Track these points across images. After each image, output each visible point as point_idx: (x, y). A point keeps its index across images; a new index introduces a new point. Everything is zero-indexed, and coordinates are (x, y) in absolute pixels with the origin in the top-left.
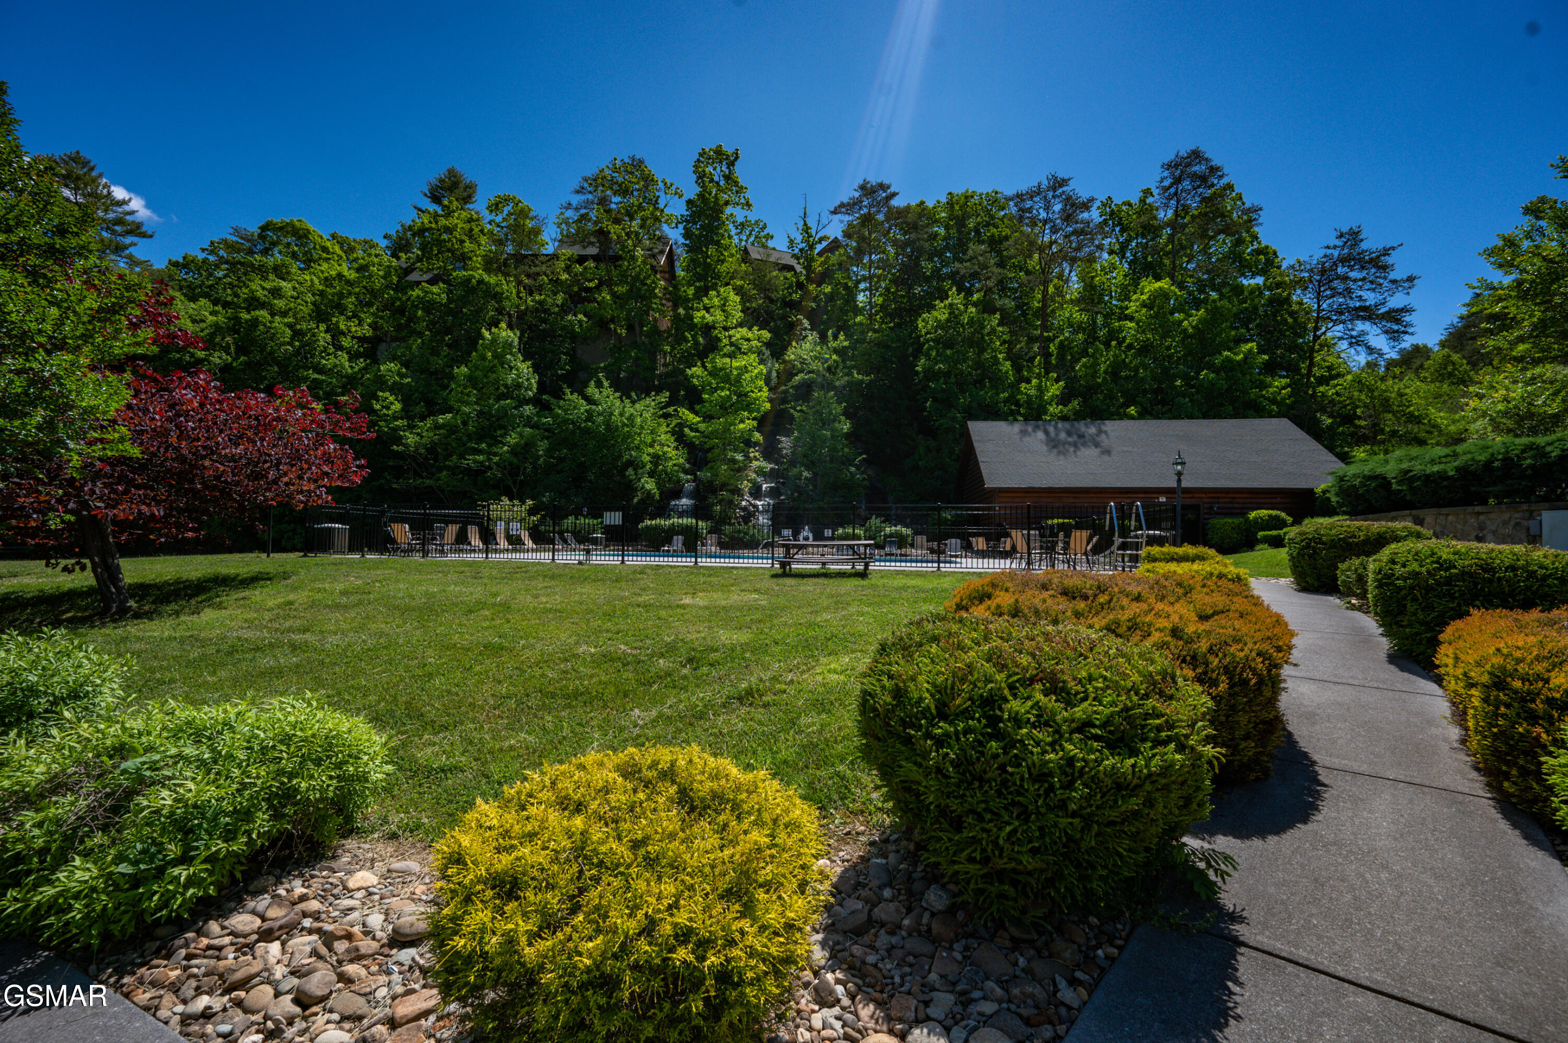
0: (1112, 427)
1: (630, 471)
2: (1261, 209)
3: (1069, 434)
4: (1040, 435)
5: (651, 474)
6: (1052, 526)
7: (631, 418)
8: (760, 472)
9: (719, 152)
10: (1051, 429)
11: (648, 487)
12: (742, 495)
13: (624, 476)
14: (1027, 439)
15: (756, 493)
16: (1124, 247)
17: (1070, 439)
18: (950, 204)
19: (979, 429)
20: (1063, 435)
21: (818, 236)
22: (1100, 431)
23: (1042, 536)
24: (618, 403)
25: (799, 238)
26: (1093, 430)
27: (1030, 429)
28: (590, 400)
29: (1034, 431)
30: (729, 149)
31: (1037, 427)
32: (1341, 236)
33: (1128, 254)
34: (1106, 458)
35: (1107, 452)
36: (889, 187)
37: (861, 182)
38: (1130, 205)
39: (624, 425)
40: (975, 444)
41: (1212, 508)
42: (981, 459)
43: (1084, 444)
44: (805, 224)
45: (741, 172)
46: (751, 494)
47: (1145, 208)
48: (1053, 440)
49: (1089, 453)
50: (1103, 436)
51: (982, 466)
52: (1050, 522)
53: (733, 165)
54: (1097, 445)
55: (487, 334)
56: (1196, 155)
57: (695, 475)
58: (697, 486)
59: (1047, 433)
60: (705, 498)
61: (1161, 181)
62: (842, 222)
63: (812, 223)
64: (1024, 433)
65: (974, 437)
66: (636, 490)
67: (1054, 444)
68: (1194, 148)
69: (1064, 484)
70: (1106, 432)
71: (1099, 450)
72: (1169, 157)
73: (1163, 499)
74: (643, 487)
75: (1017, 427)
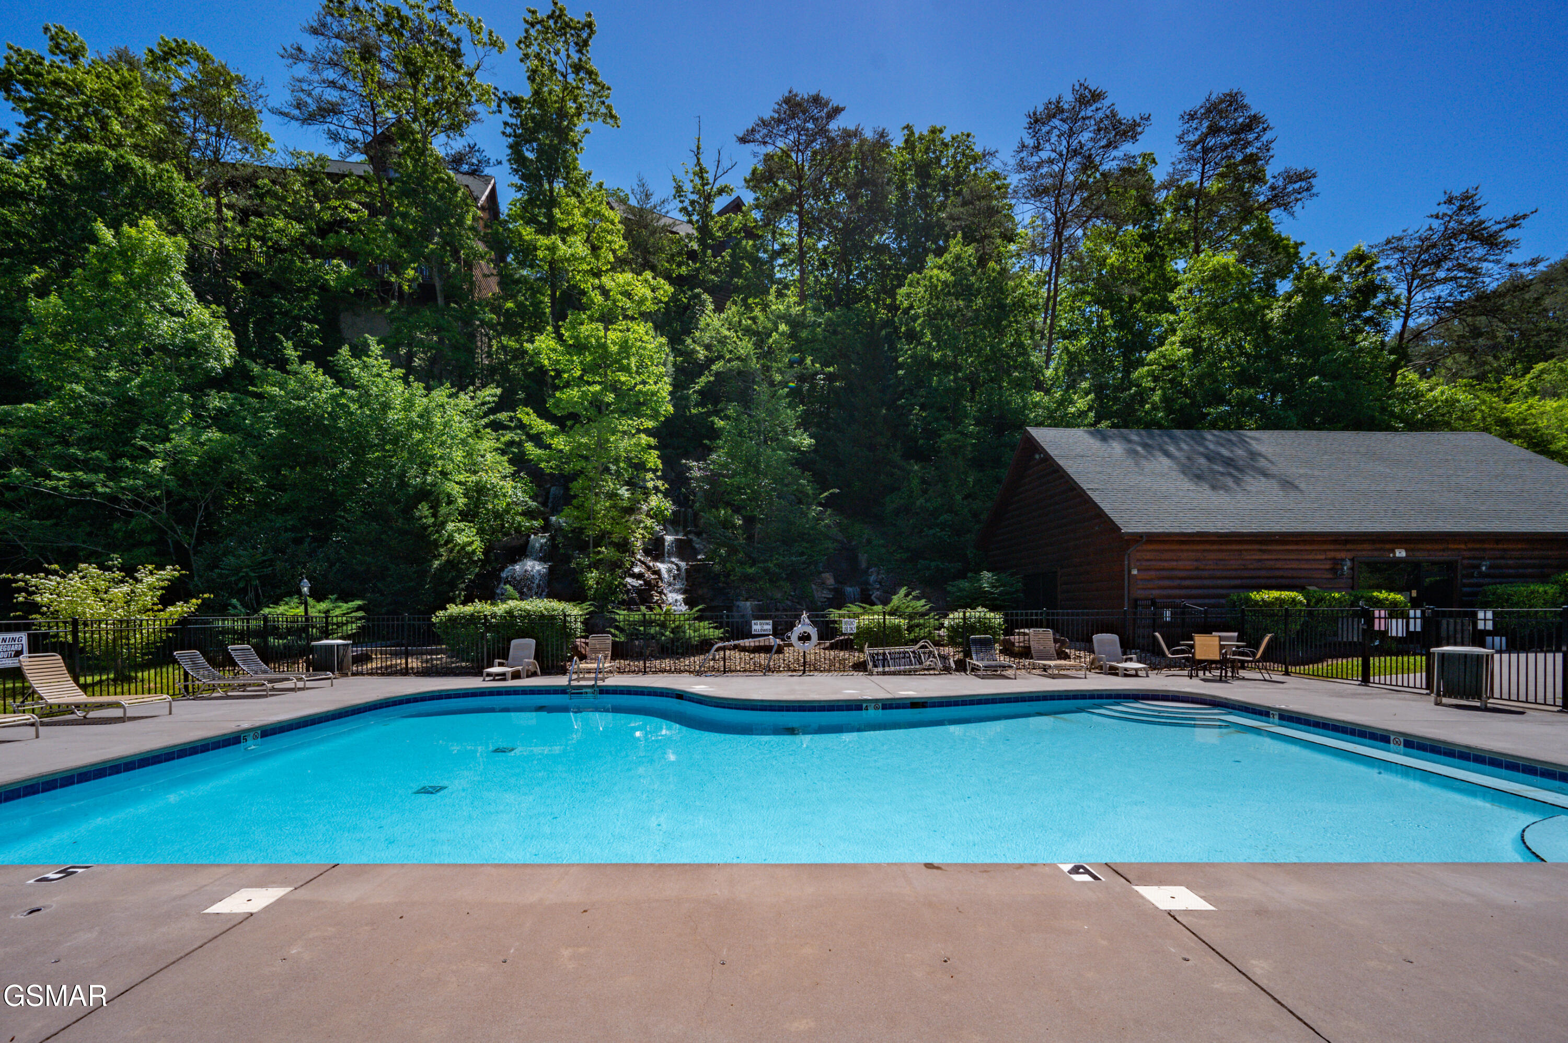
1: (424, 509)
2: (1314, 176)
5: (466, 516)
7: (426, 414)
8: (656, 515)
11: (460, 539)
12: (633, 554)
13: (410, 518)
15: (655, 549)
21: (717, 186)
24: (400, 388)
25: (690, 184)
28: (341, 378)
32: (1450, 201)
36: (827, 100)
37: (785, 93)
39: (412, 426)
40: (1061, 463)
42: (1084, 485)
44: (698, 164)
46: (647, 552)
55: (107, 235)
56: (1233, 101)
57: (546, 520)
58: (552, 538)
60: (568, 559)
62: (755, 155)
63: (708, 163)
65: (1052, 452)
66: (436, 544)
74: (450, 539)
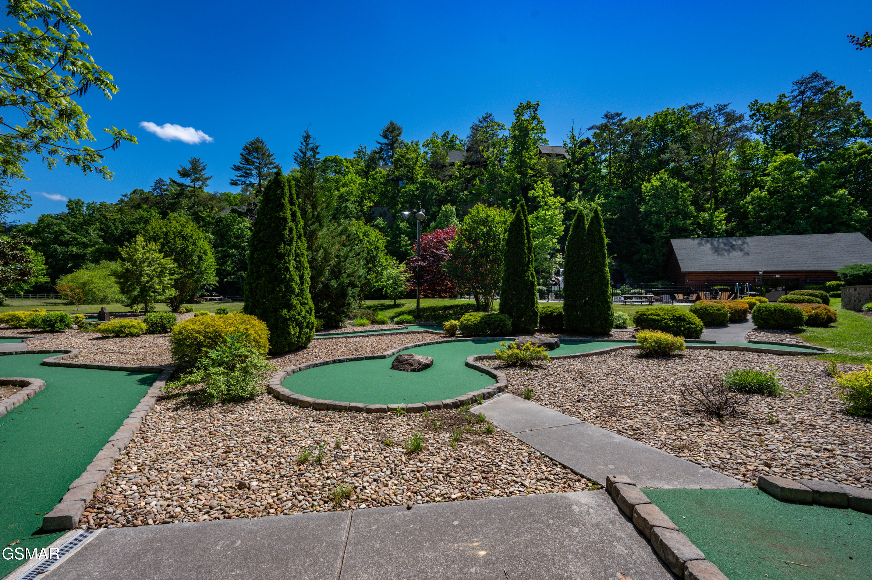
0: (751, 241)
3: (725, 244)
4: (709, 245)
6: (716, 290)
8: (558, 263)
9: (528, 103)
10: (715, 243)
14: (702, 247)
16: (766, 128)
17: (726, 248)
18: (656, 119)
19: (677, 243)
20: (722, 246)
21: (579, 139)
22: (744, 243)
23: (711, 294)
25: (568, 141)
26: (740, 242)
27: (703, 242)
29: (706, 243)
30: (533, 103)
31: (708, 241)
33: (769, 133)
34: (746, 257)
35: (747, 254)
36: (621, 114)
37: (605, 113)
38: (770, 105)
40: (675, 251)
41: (806, 280)
42: (679, 257)
43: (734, 249)
44: (573, 134)
45: (540, 114)
46: (555, 274)
47: (781, 106)
48: (715, 248)
49: (736, 255)
50: (746, 245)
51: (679, 262)
52: (716, 287)
53: (536, 110)
54: (741, 250)
59: (712, 244)
61: (792, 92)
62: (592, 132)
63: (576, 134)
64: (700, 244)
65: (675, 247)
67: (716, 250)
68: (814, 71)
69: (723, 270)
70: (747, 244)
71: (742, 253)
72: (798, 78)
73: (778, 276)
75: (697, 241)
